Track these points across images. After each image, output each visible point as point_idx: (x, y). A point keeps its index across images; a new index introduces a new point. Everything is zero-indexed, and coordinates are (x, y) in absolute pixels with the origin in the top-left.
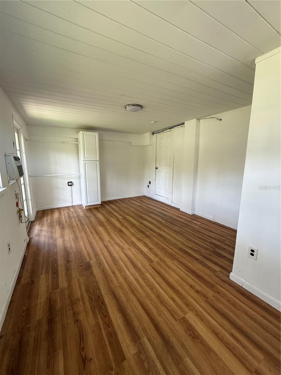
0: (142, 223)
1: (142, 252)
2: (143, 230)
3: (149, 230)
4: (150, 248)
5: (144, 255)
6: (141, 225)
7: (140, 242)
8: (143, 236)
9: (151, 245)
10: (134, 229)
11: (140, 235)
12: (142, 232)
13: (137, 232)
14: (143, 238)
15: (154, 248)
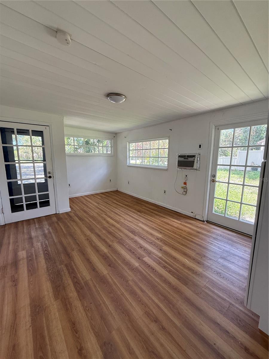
0: (110, 246)
1: (111, 218)
2: (109, 236)
3: (102, 236)
4: (104, 220)
5: (109, 217)
6: (110, 243)
7: (112, 224)
8: (109, 228)
9: (104, 222)
10: (119, 236)
11: (112, 229)
12: (110, 233)
13: (116, 232)
14: (109, 227)
15: (102, 221)
